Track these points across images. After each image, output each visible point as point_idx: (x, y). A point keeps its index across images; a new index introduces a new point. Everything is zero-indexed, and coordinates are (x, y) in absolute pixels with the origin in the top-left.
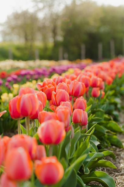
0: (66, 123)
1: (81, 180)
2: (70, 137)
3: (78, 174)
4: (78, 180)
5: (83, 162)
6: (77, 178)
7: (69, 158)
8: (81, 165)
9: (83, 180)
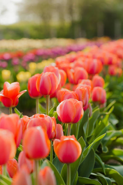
0: (84, 101)
1: (99, 158)
2: (88, 115)
3: (96, 152)
4: (96, 158)
5: (101, 140)
6: (95, 156)
7: (86, 137)
8: (99, 144)
9: (102, 158)
